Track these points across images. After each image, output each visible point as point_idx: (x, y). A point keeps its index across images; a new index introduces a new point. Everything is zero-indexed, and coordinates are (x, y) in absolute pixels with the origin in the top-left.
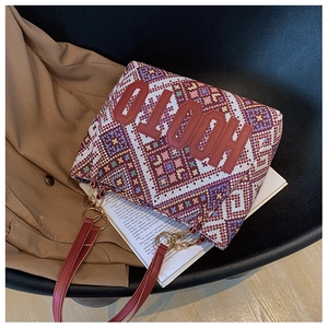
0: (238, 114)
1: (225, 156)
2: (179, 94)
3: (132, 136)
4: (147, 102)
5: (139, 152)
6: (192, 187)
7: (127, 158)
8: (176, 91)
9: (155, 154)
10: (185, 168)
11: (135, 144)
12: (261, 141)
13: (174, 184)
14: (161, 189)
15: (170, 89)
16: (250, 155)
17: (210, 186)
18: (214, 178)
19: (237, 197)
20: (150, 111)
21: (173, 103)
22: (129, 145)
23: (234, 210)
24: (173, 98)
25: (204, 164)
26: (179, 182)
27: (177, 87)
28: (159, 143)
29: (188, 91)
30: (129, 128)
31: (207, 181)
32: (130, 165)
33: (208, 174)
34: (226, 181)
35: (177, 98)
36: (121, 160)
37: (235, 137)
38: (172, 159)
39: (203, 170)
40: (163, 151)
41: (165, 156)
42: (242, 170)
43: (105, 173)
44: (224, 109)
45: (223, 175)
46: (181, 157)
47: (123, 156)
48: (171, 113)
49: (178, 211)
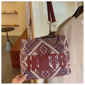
0: (33, 73)
1: (31, 59)
2: (51, 70)
3: (56, 52)
5: (52, 48)
7: (55, 46)
8: (53, 70)
9: (48, 50)
11: (55, 50)
12: (24, 69)
13: (40, 47)
14: (42, 44)
15: (55, 70)
17: (31, 50)
18: (31, 53)
20: (56, 61)
21: (51, 66)
25: (35, 55)
26: (39, 48)
27: (53, 71)
29: (50, 72)
30: (58, 53)
32: (53, 45)
33: (33, 53)
34: (28, 54)
35: (51, 68)
36: (56, 45)
37: (31, 66)
38: (44, 52)
40: (47, 52)
41: (46, 52)
44: (38, 72)
45: (29, 54)
46: (42, 53)
48: (50, 63)
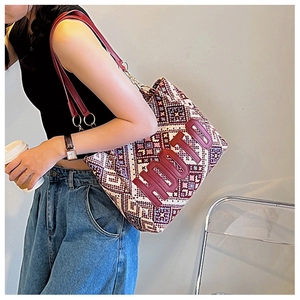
4: (197, 145)
6: (131, 157)
16: (140, 199)
19: (116, 181)
22: (172, 123)
24: (194, 163)
31: (132, 167)
39: (140, 167)
42: (133, 189)
43: (158, 101)
47: (165, 117)
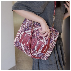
10: (34, 34)
23: (25, 25)
28: (39, 40)
49: (36, 25)
